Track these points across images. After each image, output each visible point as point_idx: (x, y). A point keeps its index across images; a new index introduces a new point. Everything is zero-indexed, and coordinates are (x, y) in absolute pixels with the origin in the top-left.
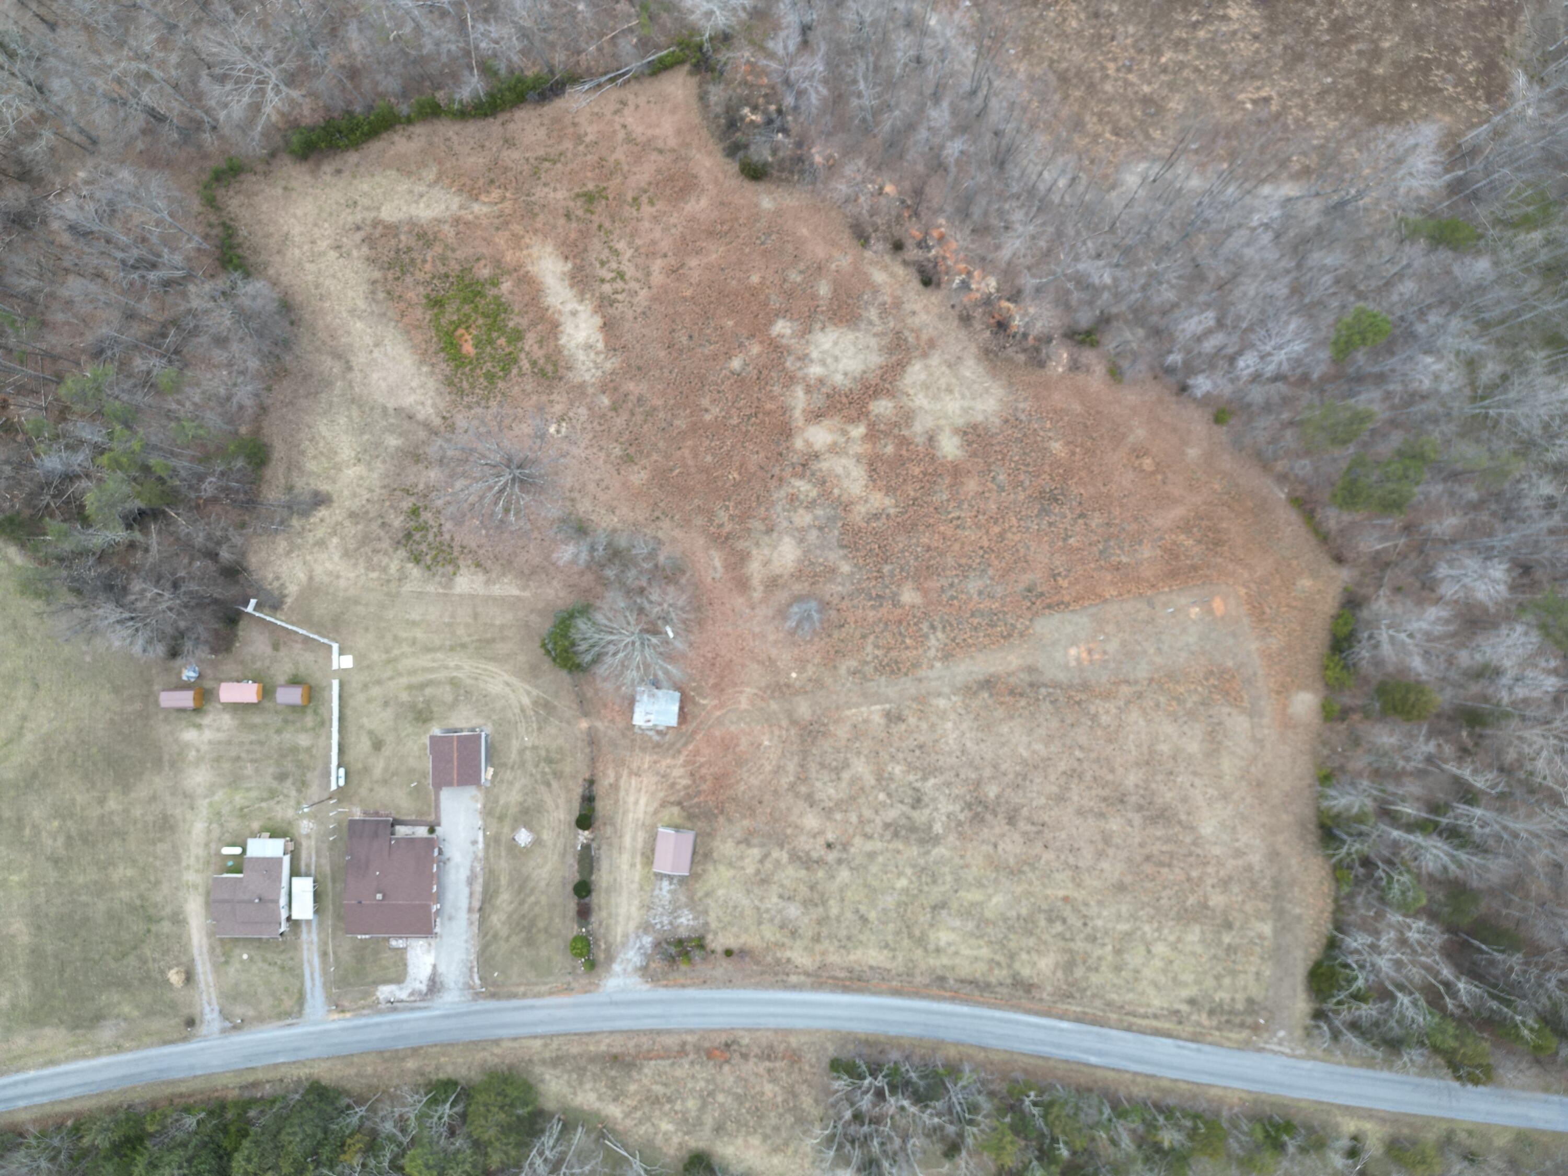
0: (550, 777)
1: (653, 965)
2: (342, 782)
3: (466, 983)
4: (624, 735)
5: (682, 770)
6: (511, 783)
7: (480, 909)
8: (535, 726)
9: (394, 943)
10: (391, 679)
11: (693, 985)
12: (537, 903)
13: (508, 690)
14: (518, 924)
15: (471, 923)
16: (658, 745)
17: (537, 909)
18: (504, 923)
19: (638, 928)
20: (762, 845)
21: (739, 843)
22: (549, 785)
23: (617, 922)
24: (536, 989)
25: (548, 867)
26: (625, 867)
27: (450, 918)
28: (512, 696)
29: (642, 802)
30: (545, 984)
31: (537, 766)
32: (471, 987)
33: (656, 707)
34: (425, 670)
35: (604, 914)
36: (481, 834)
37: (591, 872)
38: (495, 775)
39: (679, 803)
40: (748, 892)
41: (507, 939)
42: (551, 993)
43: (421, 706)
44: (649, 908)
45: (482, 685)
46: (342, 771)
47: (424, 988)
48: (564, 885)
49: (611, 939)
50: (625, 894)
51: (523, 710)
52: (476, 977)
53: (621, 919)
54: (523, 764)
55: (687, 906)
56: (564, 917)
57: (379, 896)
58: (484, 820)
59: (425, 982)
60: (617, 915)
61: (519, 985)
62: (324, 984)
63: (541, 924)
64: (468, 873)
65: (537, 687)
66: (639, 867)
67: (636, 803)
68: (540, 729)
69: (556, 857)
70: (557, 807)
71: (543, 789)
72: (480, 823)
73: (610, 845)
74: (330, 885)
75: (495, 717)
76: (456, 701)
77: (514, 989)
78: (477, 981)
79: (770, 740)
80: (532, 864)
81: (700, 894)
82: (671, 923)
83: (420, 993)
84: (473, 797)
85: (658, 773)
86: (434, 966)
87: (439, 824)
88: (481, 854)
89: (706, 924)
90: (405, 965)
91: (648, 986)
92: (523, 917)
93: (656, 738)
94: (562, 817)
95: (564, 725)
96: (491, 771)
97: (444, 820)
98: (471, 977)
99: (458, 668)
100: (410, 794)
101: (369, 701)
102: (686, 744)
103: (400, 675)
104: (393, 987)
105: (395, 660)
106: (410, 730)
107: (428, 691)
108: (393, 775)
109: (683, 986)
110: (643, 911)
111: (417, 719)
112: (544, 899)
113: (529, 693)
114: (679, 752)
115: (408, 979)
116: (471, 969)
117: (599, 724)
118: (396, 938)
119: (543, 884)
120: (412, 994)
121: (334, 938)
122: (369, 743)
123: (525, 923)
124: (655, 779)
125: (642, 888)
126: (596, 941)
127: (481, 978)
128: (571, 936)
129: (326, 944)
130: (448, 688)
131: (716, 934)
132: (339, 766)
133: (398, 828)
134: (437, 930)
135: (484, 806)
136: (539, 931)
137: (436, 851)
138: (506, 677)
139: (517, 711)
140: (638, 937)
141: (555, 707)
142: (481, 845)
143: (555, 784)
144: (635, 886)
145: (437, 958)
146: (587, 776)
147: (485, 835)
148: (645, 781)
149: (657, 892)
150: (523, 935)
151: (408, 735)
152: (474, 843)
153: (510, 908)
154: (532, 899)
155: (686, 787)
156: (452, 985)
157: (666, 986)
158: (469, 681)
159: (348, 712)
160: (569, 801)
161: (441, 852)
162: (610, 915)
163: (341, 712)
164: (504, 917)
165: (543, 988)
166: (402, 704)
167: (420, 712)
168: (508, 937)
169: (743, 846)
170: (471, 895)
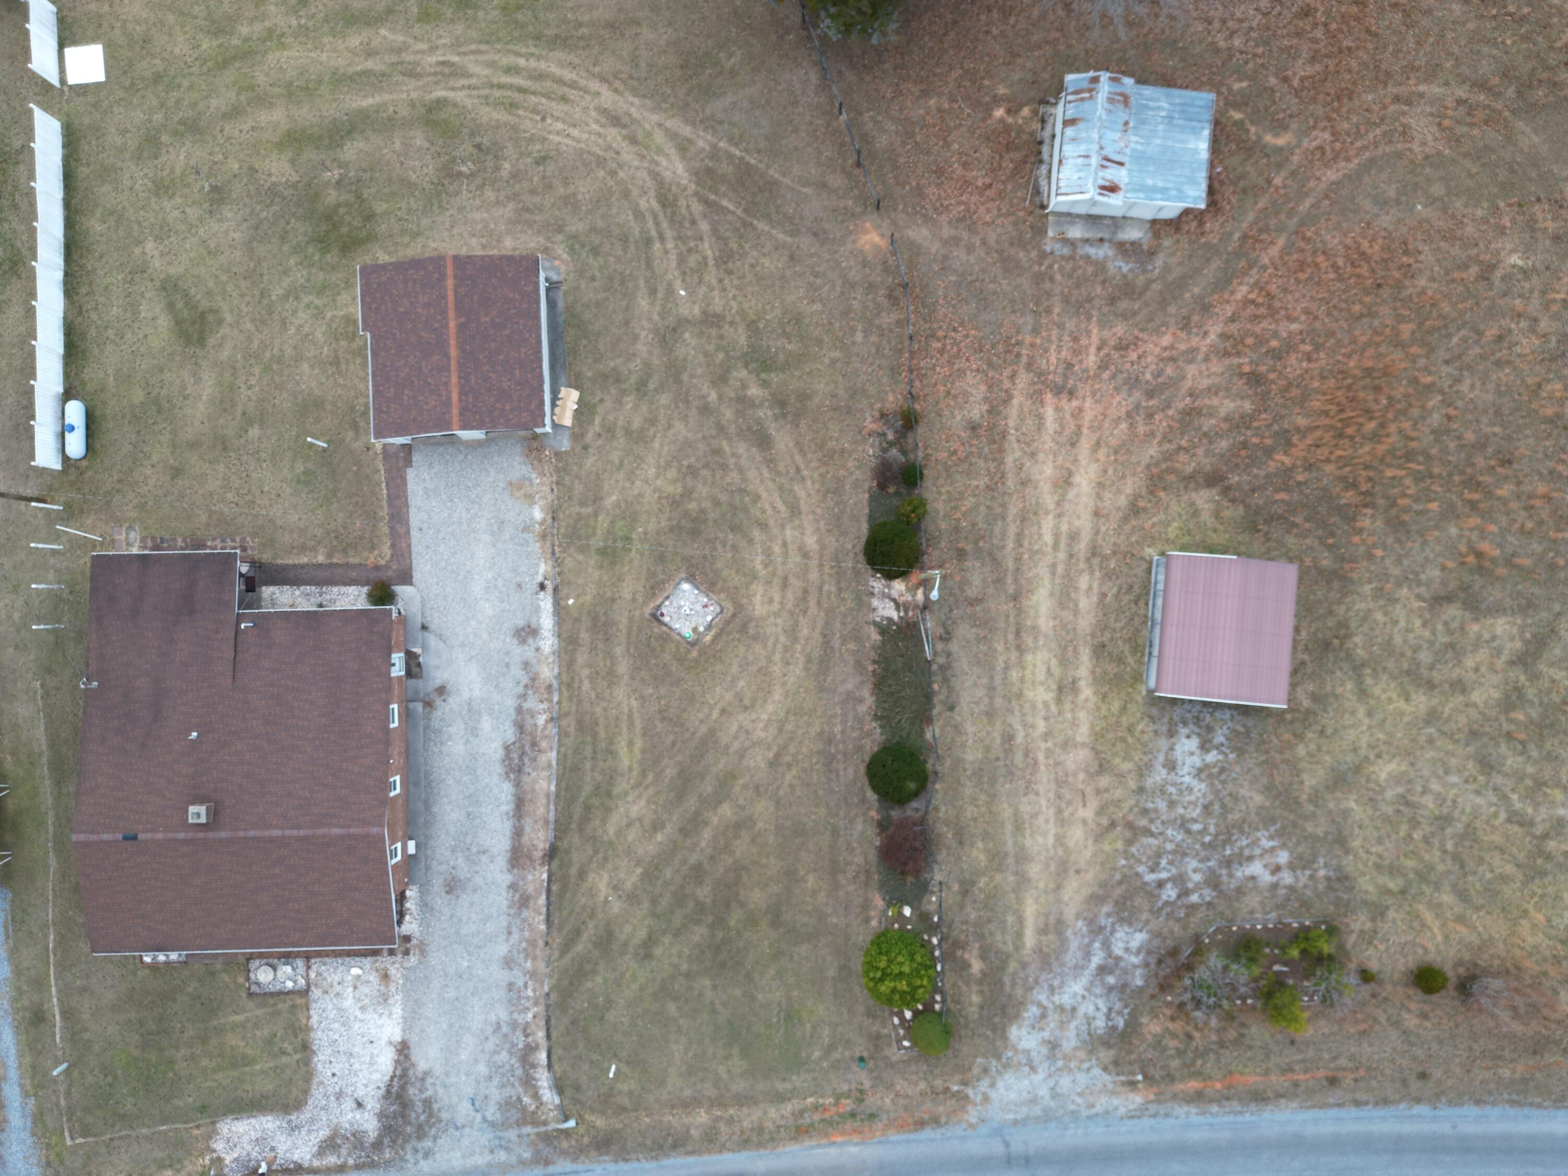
0: (765, 413)
1: (1152, 1027)
2: (76, 445)
3: (507, 1105)
4: (1010, 266)
5: (1216, 367)
6: (638, 437)
7: (552, 853)
8: (708, 248)
9: (263, 975)
10: (235, 113)
11: (1292, 1092)
12: (742, 824)
13: (613, 134)
14: (680, 899)
15: (524, 901)
16: (1128, 289)
17: (742, 847)
18: (632, 898)
19: (1095, 900)
20: (1527, 606)
21: (1439, 600)
22: (763, 441)
23: (1023, 881)
24: (750, 1117)
25: (773, 706)
26: (1041, 695)
27: (452, 887)
28: (628, 154)
29: (1084, 481)
30: (780, 1098)
31: (721, 379)
32: (528, 1118)
33: (1135, 142)
34: (340, 80)
35: (978, 854)
36: (546, 603)
37: (924, 717)
38: (584, 412)
39: (1213, 479)
40: (1487, 766)
41: (646, 950)
42: (800, 1132)
43: (332, 196)
44: (1135, 832)
45: (529, 125)
46: (75, 411)
47: (370, 1124)
48: (829, 761)
49: (1003, 941)
50: (1044, 779)
51: (667, 200)
52: (543, 1079)
53: (1034, 870)
54: (675, 371)
55: (1267, 820)
56: (835, 869)
57: (197, 813)
58: (558, 562)
59: (373, 1104)
60: (1022, 857)
61: (689, 1105)
62: (38, 1118)
63: (756, 898)
64: (510, 734)
65: (709, 123)
66: (1086, 692)
67: (1065, 481)
68: (725, 258)
69: (797, 670)
70: (795, 511)
71: (744, 451)
72: (543, 568)
73: (985, 623)
74: (47, 787)
75: (576, 226)
76: (449, 173)
77: (675, 1120)
78: (549, 1096)
79: (1528, 249)
80: (720, 695)
81: (1311, 780)
82: (1213, 881)
83: (357, 1138)
84: (514, 486)
85: (1133, 382)
86: (403, 1049)
87: (406, 578)
88: (548, 672)
89: (1342, 879)
90: (306, 1048)
91: (1137, 1099)
92: (698, 873)
93: (1122, 267)
94: (811, 542)
95: (805, 242)
96: (571, 397)
97: (421, 567)
98: (529, 1082)
99: (450, 71)
100: (305, 481)
101: (162, 188)
102: (1224, 283)
103: (263, 101)
104: (268, 1123)
105: (246, 54)
106: (299, 276)
107: (352, 150)
108: (248, 420)
109: (1259, 1097)
110: (1115, 842)
111: (322, 242)
112: (762, 809)
113: (683, 147)
114: (1206, 308)
115: (317, 1093)
116: (526, 1056)
117: (919, 234)
118: (273, 961)
119: (758, 760)
120: (329, 1145)
121: (62, 967)
122: (164, 322)
123: (704, 893)
124: (1120, 403)
125: (1103, 767)
126: (952, 948)
127: (559, 1087)
128: (862, 936)
129: (40, 984)
130: (419, 139)
131: (1378, 912)
132: (68, 395)
133: (267, 591)
134: (410, 926)
135: (554, 513)
136: (751, 921)
137: (398, 658)
138: (607, 97)
139: (649, 203)
140: (1096, 930)
141: (771, 187)
142: (548, 642)
143: (783, 439)
144: (1077, 758)
145: (408, 1023)
146: (893, 400)
147: (559, 609)
148: (1090, 410)
149: (1159, 775)
150: (699, 933)
151: (292, 293)
152: (527, 633)
153: (650, 848)
154: (727, 811)
155: (1241, 422)
156: (464, 1110)
157: (1198, 1098)
158: (490, 115)
159: (95, 225)
160: (833, 490)
161: (414, 667)
162: (997, 859)
163: (70, 224)
164: (631, 879)
165: (774, 1114)
166: (273, 193)
167: (330, 217)
168: (650, 941)
169: (1453, 612)
170: (520, 805)
